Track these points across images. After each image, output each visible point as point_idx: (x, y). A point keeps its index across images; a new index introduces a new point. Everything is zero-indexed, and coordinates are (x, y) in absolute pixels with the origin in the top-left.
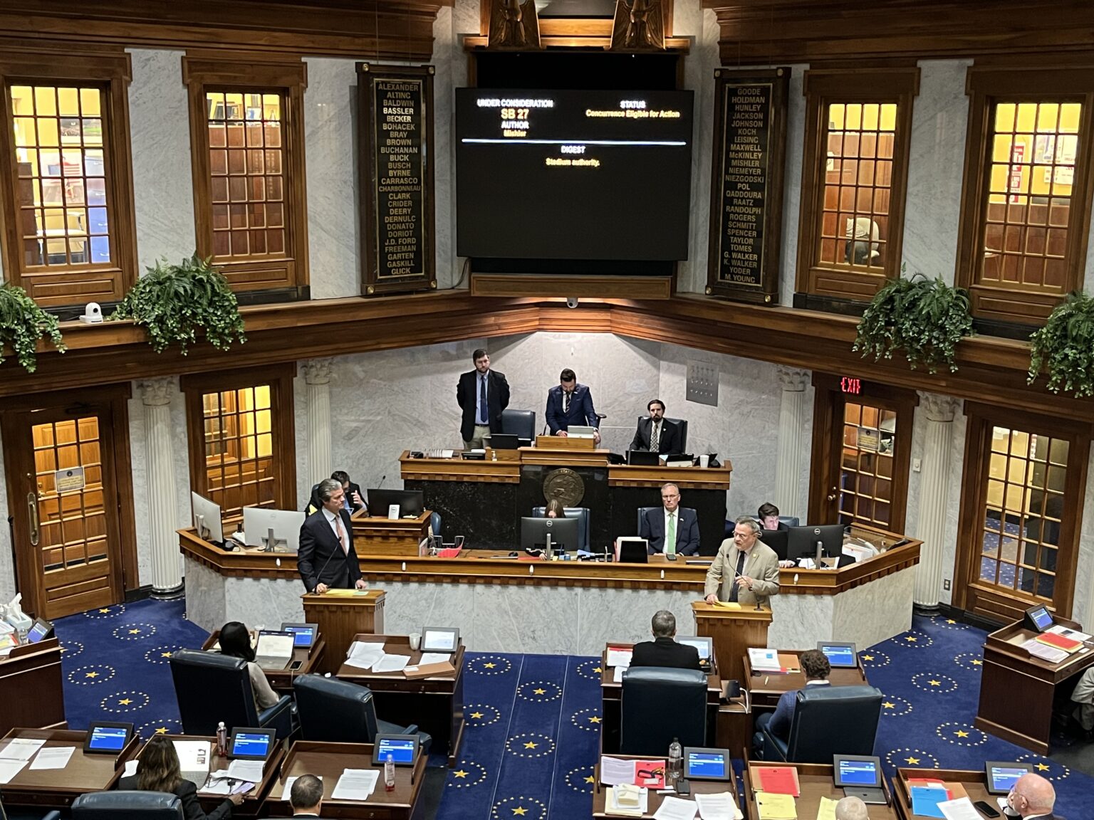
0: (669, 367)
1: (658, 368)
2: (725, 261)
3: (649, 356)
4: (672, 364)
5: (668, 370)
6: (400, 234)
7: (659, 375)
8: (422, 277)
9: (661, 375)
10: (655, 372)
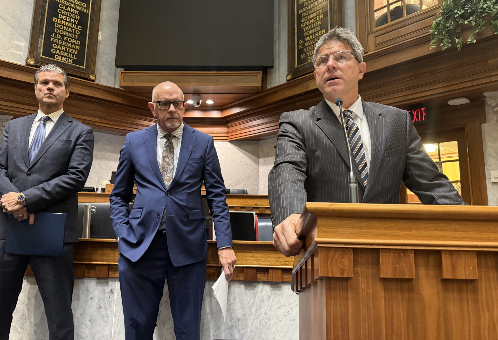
0: (265, 161)
1: (257, 163)
2: (300, 47)
3: (251, 155)
4: (266, 159)
5: (264, 164)
6: (65, 33)
7: (258, 168)
8: (83, 69)
9: (260, 168)
10: (256, 166)
